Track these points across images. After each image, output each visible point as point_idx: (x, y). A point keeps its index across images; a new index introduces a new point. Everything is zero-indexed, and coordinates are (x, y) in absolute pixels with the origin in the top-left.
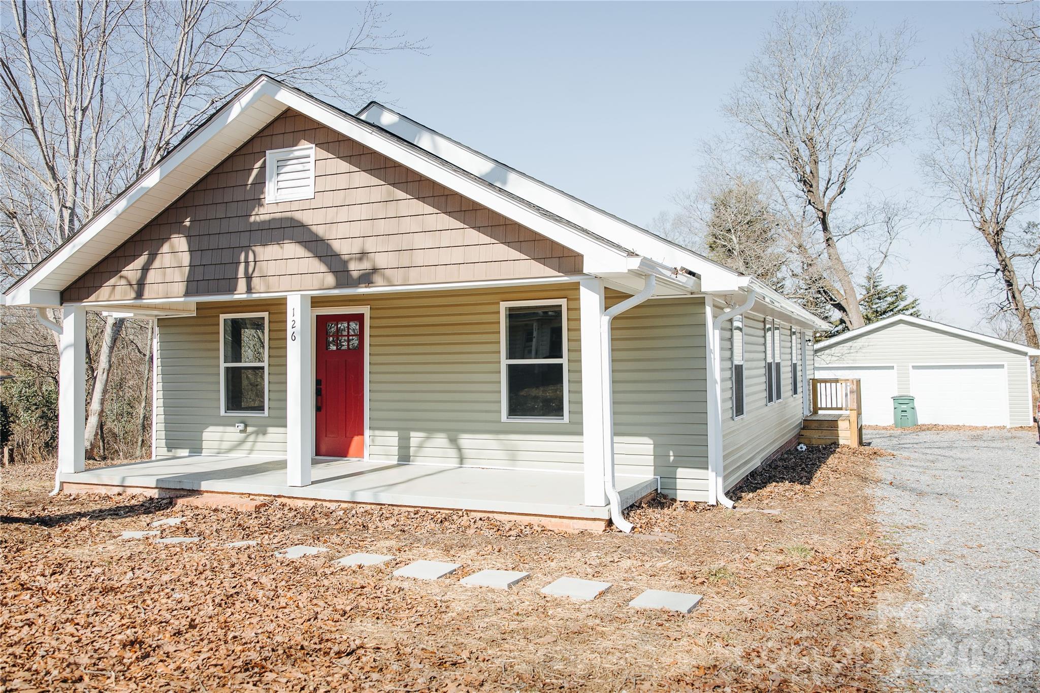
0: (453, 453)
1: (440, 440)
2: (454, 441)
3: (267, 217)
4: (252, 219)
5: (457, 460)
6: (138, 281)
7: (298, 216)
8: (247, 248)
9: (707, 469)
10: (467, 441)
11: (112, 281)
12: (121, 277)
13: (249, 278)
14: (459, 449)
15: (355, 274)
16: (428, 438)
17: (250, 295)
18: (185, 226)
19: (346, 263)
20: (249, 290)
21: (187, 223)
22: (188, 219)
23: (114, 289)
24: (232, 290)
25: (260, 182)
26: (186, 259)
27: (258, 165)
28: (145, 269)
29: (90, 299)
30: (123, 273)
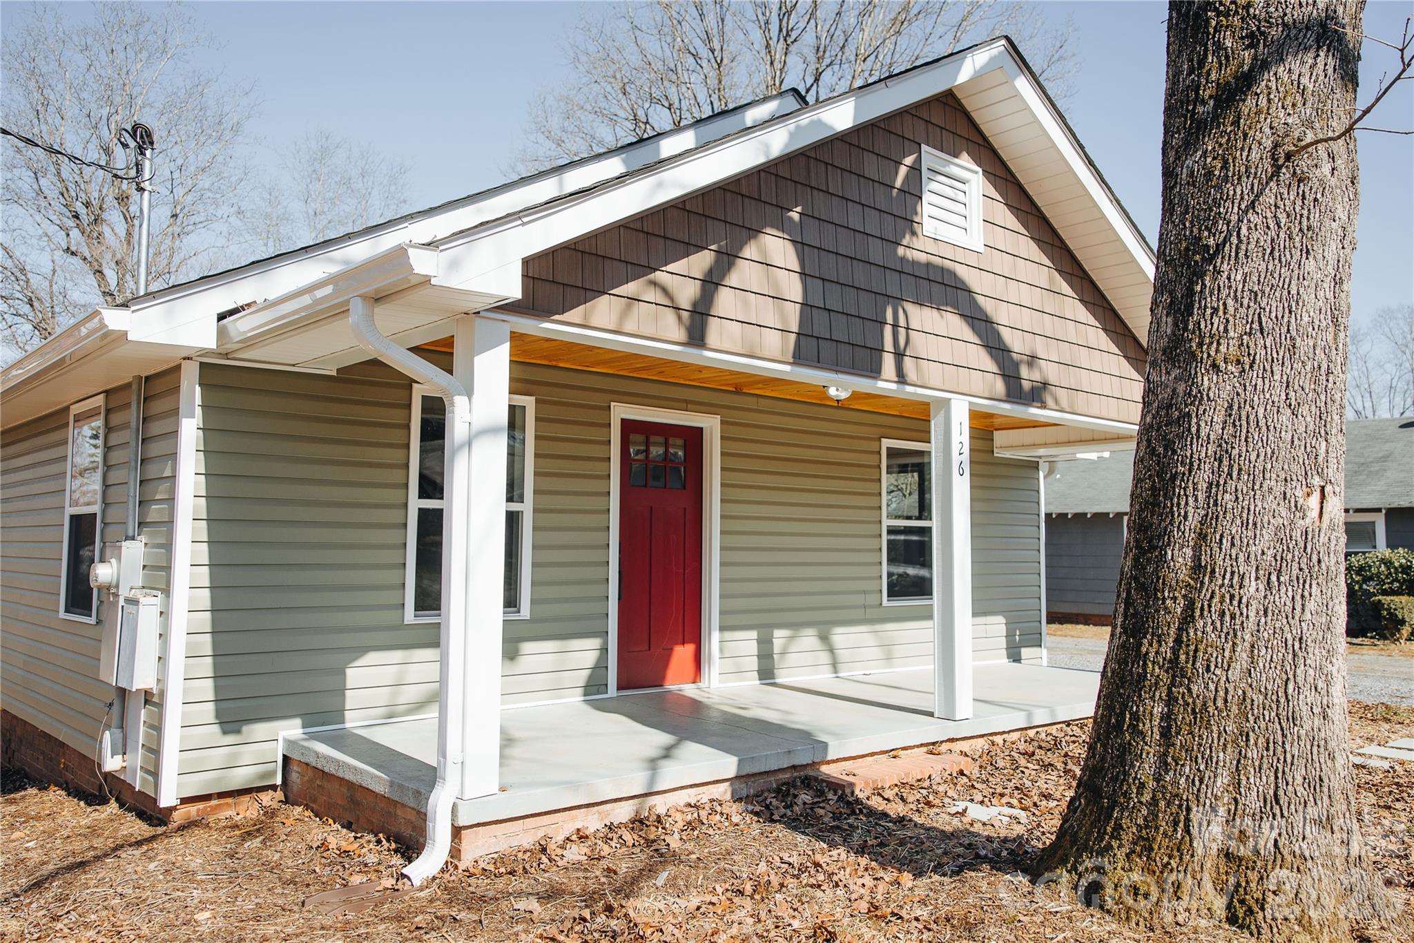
0: (824, 657)
1: (809, 639)
2: (824, 638)
3: (923, 258)
4: (901, 251)
5: (829, 668)
6: (695, 304)
7: (962, 271)
8: (898, 300)
9: (1040, 646)
10: (842, 636)
11: (630, 288)
12: (654, 284)
13: (899, 356)
14: (831, 650)
15: (1026, 385)
16: (792, 637)
17: (901, 386)
18: (791, 219)
19: (1016, 365)
20: (901, 378)
21: (795, 216)
22: (799, 209)
23: (629, 307)
24: (875, 371)
25: (913, 192)
26: (793, 288)
27: (909, 160)
28: (711, 282)
29: (566, 317)
30: (659, 276)
